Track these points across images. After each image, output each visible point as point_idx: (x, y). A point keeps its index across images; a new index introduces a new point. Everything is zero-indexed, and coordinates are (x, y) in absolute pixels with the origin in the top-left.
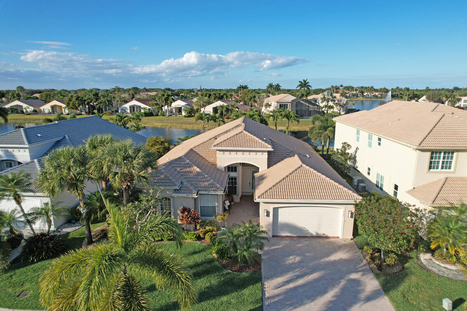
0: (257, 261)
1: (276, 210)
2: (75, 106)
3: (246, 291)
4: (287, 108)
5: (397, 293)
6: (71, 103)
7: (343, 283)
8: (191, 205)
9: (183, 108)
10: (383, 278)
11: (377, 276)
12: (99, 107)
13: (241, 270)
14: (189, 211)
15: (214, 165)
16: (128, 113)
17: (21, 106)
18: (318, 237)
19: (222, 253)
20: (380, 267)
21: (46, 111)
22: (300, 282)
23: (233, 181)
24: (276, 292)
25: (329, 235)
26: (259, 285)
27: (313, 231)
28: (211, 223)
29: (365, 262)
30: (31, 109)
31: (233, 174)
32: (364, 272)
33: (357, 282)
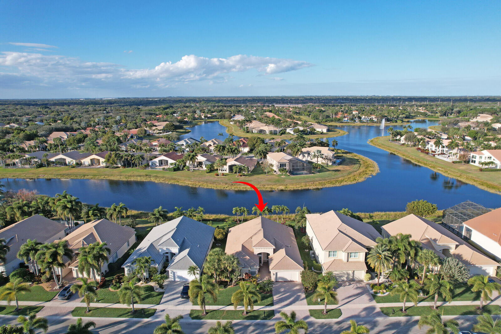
0: (271, 291)
1: (276, 273)
2: (115, 162)
3: (269, 299)
4: (286, 166)
5: (309, 298)
6: (111, 159)
7: (295, 296)
8: (248, 272)
9: (203, 163)
10: (307, 294)
11: (305, 294)
12: (134, 162)
13: (266, 293)
14: (248, 274)
15: (253, 253)
16: (157, 166)
17: (65, 159)
18: (291, 281)
19: (260, 288)
20: (306, 291)
21: (87, 164)
22: (284, 296)
23: (260, 258)
24: (277, 299)
25: (294, 280)
26: (272, 297)
27: (289, 279)
28: (255, 278)
29: (303, 290)
30: (74, 162)
31: (260, 256)
32: (302, 293)
33: (300, 296)
